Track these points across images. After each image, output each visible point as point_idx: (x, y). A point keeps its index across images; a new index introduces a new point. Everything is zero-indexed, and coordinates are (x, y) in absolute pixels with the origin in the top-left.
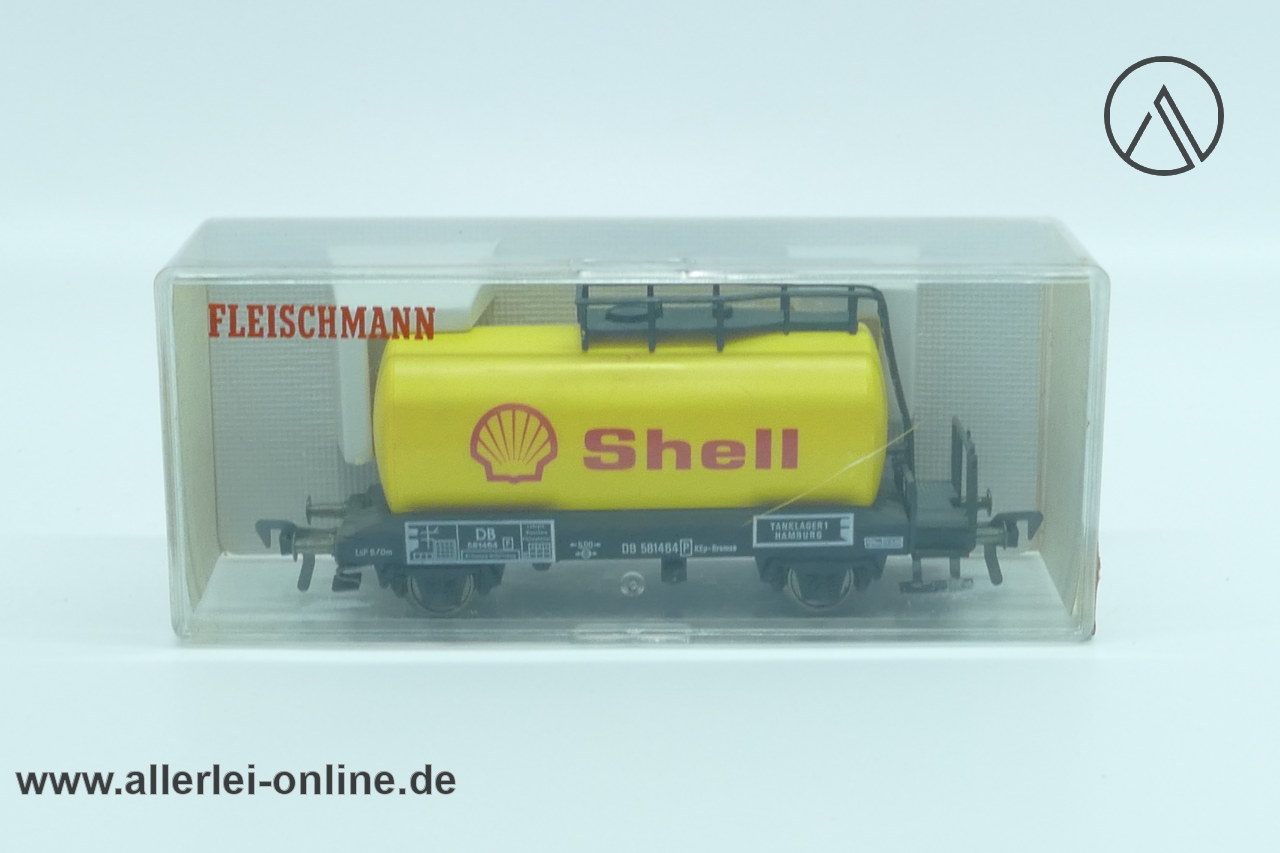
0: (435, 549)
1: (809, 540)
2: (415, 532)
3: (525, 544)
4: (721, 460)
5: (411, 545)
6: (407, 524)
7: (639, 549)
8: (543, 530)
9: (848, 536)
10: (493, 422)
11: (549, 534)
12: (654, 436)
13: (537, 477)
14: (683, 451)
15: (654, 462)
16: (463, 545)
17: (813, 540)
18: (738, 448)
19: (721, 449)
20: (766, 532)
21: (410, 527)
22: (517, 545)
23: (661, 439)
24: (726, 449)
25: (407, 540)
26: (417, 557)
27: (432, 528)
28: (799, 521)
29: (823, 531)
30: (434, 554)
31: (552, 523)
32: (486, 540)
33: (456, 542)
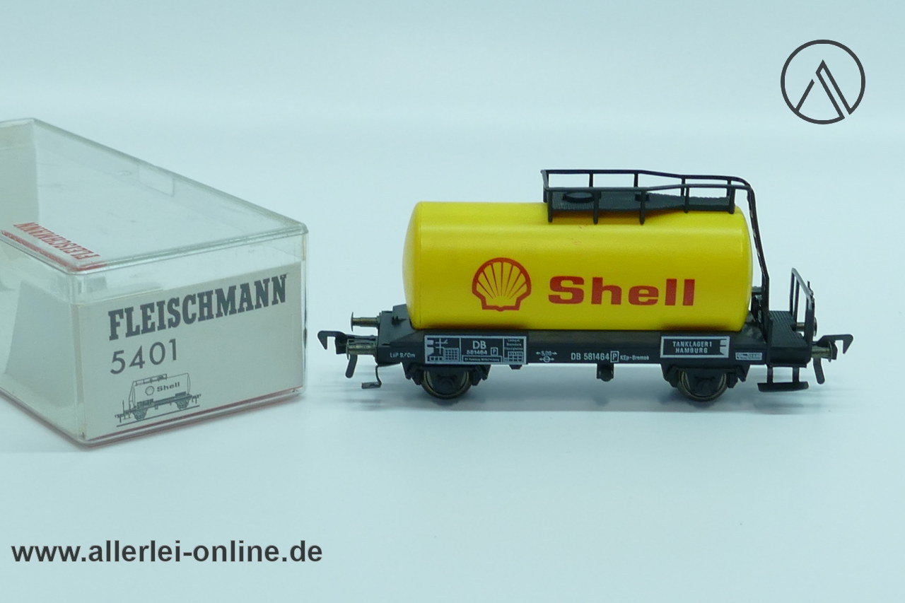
0: (445, 354)
1: (699, 354)
2: (431, 342)
3: (506, 351)
4: (641, 299)
5: (429, 351)
6: (426, 337)
7: (582, 356)
8: (518, 343)
9: (725, 352)
10: (488, 270)
11: (522, 347)
12: (597, 282)
13: (516, 307)
14: (616, 292)
15: (597, 299)
16: (464, 352)
17: (701, 354)
18: (653, 291)
19: (642, 292)
20: (670, 348)
21: (429, 339)
22: (500, 353)
23: (602, 284)
24: (646, 292)
25: (426, 348)
26: (432, 359)
27: (443, 340)
28: (692, 341)
29: (709, 347)
30: (443, 358)
31: (525, 338)
32: (480, 349)
33: (459, 350)
